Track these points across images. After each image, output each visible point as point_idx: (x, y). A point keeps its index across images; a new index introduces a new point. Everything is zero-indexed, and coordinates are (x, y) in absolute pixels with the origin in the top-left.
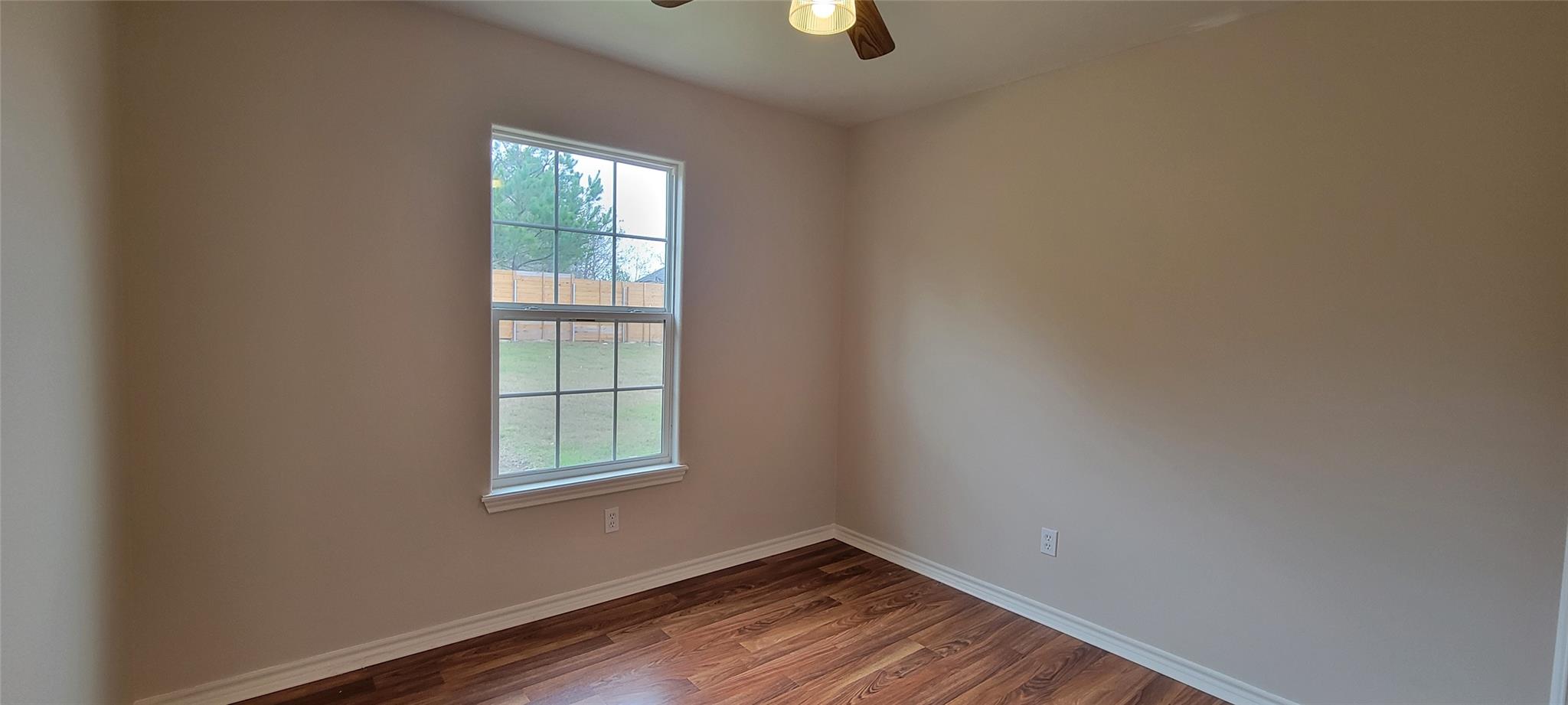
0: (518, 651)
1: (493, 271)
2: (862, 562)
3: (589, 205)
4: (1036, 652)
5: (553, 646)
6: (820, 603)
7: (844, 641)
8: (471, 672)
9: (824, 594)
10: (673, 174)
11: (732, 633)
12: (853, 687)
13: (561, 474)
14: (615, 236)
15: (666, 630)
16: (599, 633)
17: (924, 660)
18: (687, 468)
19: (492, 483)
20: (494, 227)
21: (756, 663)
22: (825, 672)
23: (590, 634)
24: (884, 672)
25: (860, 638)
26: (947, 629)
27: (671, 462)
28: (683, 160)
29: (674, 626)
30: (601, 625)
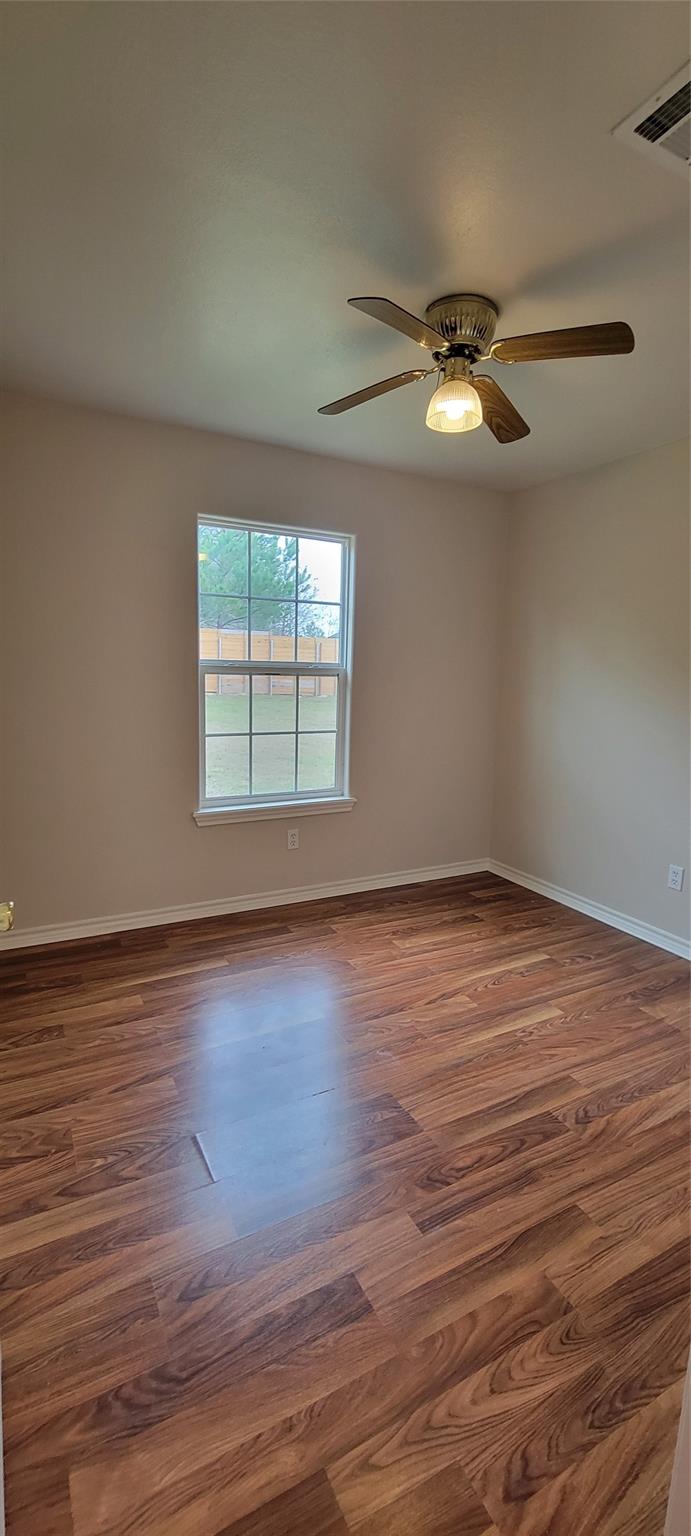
0: (222, 932)
1: (200, 630)
2: (509, 891)
3: (286, 566)
4: (654, 969)
5: (248, 930)
6: (465, 918)
7: (479, 948)
8: (186, 942)
9: (470, 912)
10: (347, 544)
11: (387, 934)
12: (482, 979)
13: (251, 800)
14: (297, 602)
15: (334, 927)
16: (283, 925)
17: (548, 966)
18: (356, 800)
19: (201, 804)
20: (200, 597)
21: (403, 956)
22: (460, 967)
23: (275, 925)
24: (510, 972)
25: (496, 946)
26: (573, 947)
27: (342, 795)
28: (353, 533)
29: (339, 925)
30: (283, 920)
